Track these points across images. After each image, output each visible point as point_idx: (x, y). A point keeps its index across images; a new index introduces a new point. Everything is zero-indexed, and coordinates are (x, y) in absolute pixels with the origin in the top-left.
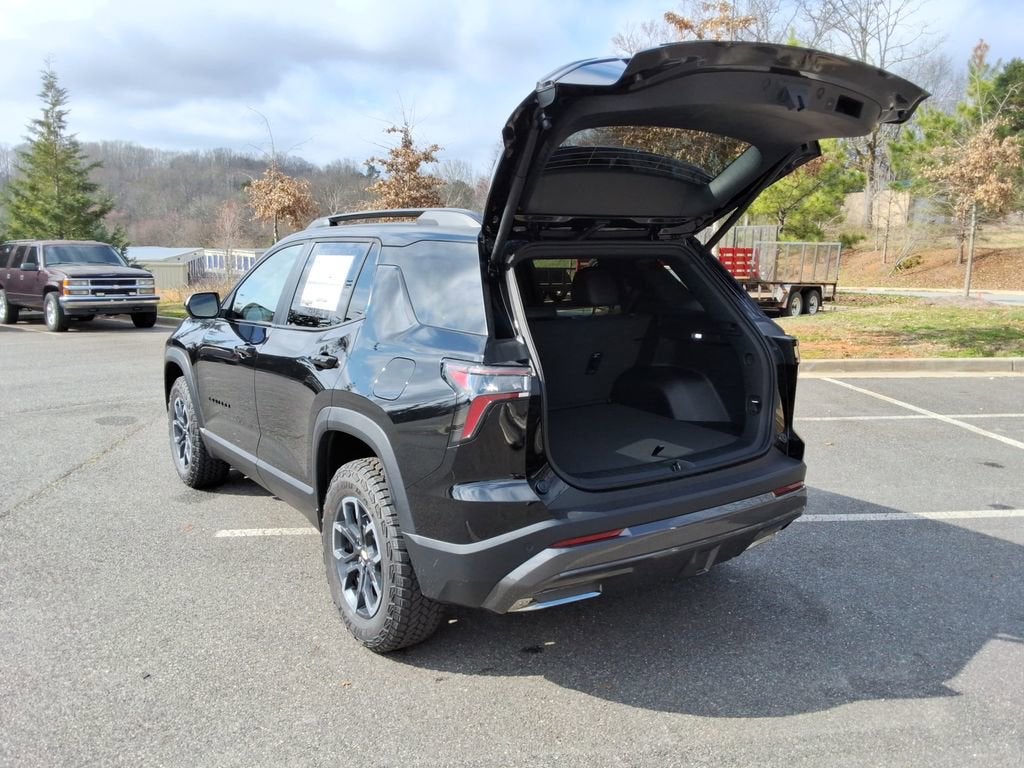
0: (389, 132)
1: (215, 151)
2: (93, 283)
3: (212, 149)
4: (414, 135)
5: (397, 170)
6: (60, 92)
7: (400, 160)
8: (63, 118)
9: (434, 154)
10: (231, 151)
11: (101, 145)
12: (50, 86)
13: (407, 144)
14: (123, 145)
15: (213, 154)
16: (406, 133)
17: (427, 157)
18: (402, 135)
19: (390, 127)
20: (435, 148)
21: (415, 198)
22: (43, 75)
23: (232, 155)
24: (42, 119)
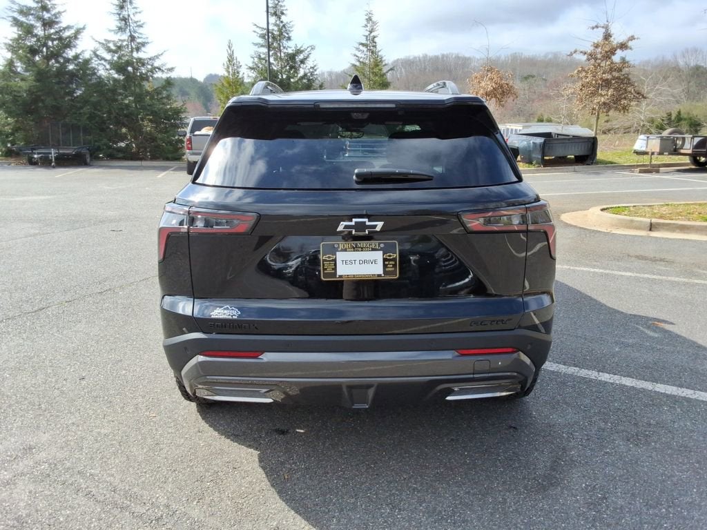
0: (593, 28)
1: (511, 55)
2: (363, 146)
3: (509, 54)
4: (614, 30)
5: (596, 59)
6: (374, 23)
7: (599, 50)
8: (376, 40)
9: (630, 44)
10: (522, 54)
11: (440, 56)
12: (369, 19)
13: (607, 36)
14: (454, 56)
15: (510, 58)
16: (606, 28)
17: (623, 46)
18: (604, 30)
19: (594, 25)
20: (632, 38)
21: (607, 80)
22: (366, 13)
23: (523, 57)
24: (364, 42)
